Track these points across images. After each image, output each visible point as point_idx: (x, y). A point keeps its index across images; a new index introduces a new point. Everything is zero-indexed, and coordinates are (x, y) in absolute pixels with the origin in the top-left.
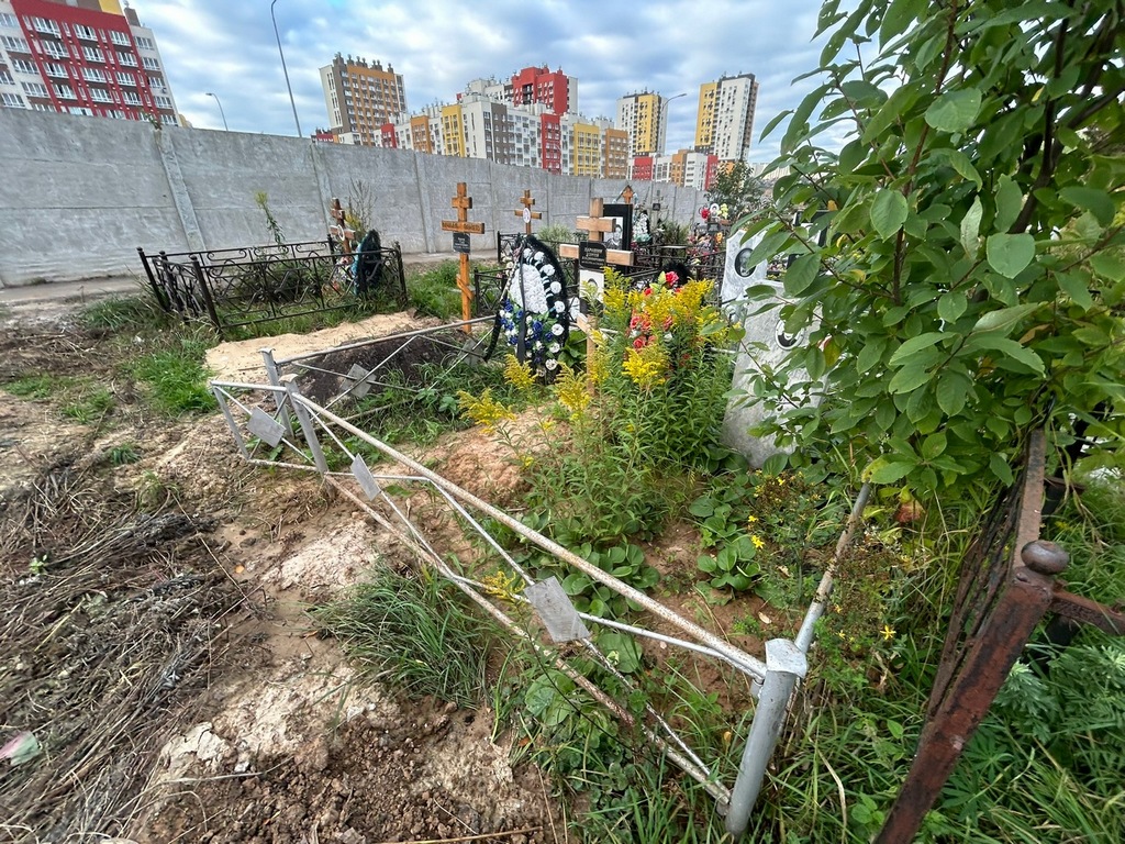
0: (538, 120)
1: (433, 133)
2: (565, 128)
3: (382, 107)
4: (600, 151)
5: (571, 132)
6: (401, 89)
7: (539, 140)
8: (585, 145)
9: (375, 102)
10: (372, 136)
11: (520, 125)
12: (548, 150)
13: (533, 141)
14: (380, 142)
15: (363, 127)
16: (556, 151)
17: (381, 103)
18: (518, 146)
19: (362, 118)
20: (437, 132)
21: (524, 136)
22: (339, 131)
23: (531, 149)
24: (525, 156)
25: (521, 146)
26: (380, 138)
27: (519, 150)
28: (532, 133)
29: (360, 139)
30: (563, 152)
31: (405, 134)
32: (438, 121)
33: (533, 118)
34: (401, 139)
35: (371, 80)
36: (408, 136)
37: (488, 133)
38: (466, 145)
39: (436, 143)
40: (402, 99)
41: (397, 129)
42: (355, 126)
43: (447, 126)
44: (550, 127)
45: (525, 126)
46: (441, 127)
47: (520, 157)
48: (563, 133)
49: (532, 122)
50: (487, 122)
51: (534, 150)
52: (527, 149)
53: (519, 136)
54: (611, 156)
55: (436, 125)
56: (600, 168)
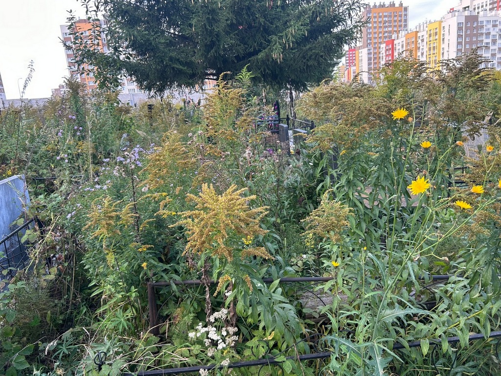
1: (420, 41)
3: (390, 29)
6: (406, 15)
9: (386, 27)
10: (380, 48)
11: (490, 26)
15: (375, 43)
17: (390, 26)
18: (486, 41)
19: (375, 38)
20: (423, 40)
21: (493, 33)
22: (360, 47)
25: (490, 40)
26: (384, 49)
27: (487, 43)
29: (372, 51)
32: (424, 33)
34: (397, 48)
35: (386, 14)
36: (402, 45)
37: (459, 36)
39: (421, 47)
40: (406, 21)
41: (396, 42)
42: (370, 44)
43: (430, 36)
46: (426, 37)
47: (488, 48)
50: (460, 29)
52: (494, 42)
53: (488, 34)
55: (423, 36)
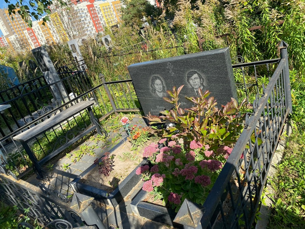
0: (86, 8)
2: (96, 7)
4: (112, 11)
5: (99, 8)
7: (89, 15)
8: (106, 10)
11: (80, 12)
12: (93, 17)
13: (87, 16)
14: (27, 35)
15: (17, 31)
16: (96, 17)
19: (16, 28)
21: (83, 15)
22: (8, 36)
23: (87, 19)
24: (86, 22)
25: (83, 19)
26: (27, 33)
27: (83, 21)
28: (86, 13)
29: (18, 36)
30: (99, 16)
31: (37, 28)
33: (83, 8)
34: (36, 31)
36: (39, 29)
42: (14, 32)
44: (91, 9)
45: (82, 11)
47: (84, 23)
48: (97, 9)
49: (84, 9)
52: (86, 19)
53: (81, 16)
56: (114, 17)
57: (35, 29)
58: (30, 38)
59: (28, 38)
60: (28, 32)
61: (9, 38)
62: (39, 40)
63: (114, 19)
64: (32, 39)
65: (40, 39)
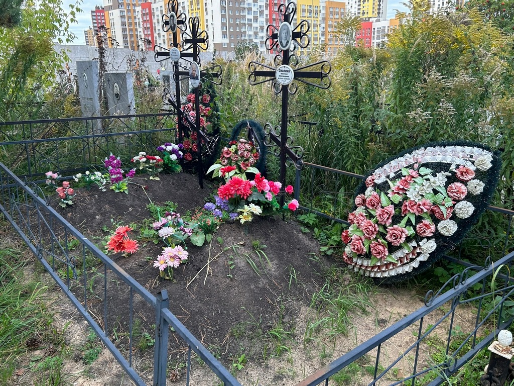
4: (320, 18)
7: (266, 12)
10: (134, 11)
12: (274, 20)
13: (262, 13)
14: (140, 16)
15: (128, 5)
21: (254, 9)
22: (110, 8)
23: (260, 19)
24: (254, 25)
26: (140, 13)
27: (250, 20)
28: (261, 7)
29: (125, 14)
31: (159, 9)
34: (156, 13)
36: (162, 12)
37: (223, 8)
38: (206, 17)
41: (153, 6)
42: (122, 4)
43: (192, 3)
47: (250, 25)
51: (262, 20)
52: (256, 19)
54: (330, 23)
56: (320, 32)
57: (155, 9)
58: (141, 24)
59: (139, 22)
60: (142, 11)
61: (110, 12)
62: (155, 32)
63: (318, 37)
64: (145, 26)
65: (157, 32)
